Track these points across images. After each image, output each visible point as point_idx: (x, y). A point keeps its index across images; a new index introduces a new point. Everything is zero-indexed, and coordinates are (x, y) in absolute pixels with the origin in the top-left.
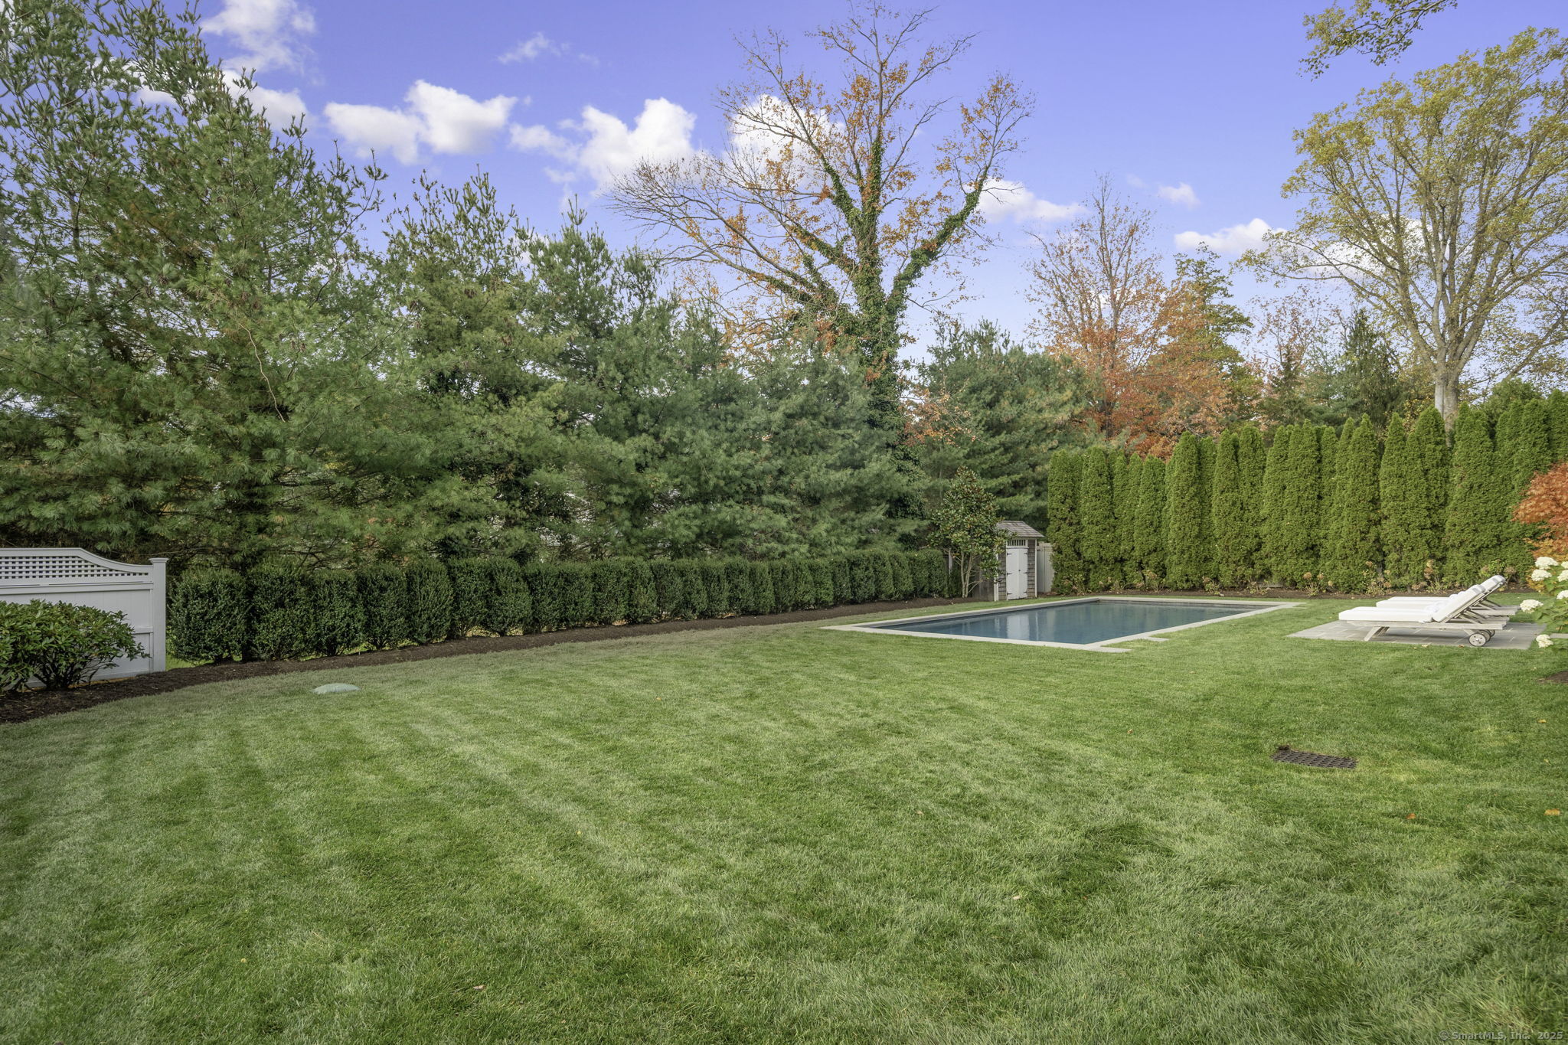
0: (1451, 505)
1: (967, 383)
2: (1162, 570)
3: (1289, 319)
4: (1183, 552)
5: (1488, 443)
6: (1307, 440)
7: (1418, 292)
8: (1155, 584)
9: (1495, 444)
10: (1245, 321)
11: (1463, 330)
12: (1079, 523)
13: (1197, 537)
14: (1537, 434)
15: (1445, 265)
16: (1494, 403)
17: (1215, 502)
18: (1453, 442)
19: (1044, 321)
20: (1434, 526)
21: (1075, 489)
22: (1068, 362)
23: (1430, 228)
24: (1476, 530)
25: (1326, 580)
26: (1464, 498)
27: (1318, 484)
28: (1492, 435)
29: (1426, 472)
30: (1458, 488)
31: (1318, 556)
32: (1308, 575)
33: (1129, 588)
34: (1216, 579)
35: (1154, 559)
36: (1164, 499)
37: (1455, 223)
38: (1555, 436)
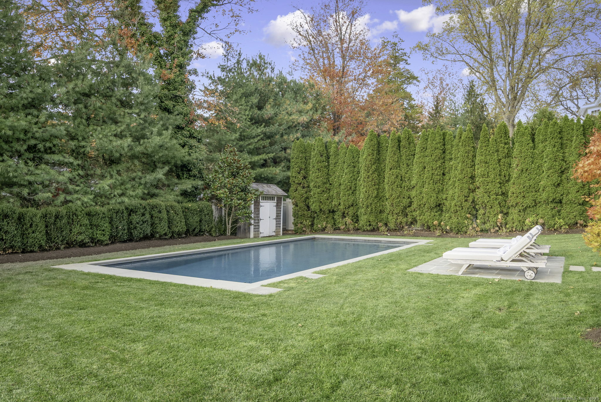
0: (512, 181)
1: (241, 91)
2: (356, 219)
3: (439, 82)
4: (367, 207)
5: (531, 145)
6: (438, 139)
7: (498, 71)
8: (351, 227)
9: (534, 145)
10: (415, 78)
11: (517, 93)
12: (308, 187)
13: (376, 197)
14: (556, 140)
15: (510, 60)
16: (534, 122)
17: (387, 175)
18: (513, 144)
19: (302, 62)
20: (503, 194)
21: (307, 164)
22: (312, 86)
23: (503, 38)
24: (524, 197)
25: (446, 226)
26: (518, 177)
27: (442, 166)
28: (533, 141)
29: (499, 160)
30: (516, 171)
31: (442, 211)
32: (436, 222)
33: (336, 230)
34: (386, 225)
35: (351, 211)
36: (358, 172)
37: (514, 37)
38: (565, 142)
